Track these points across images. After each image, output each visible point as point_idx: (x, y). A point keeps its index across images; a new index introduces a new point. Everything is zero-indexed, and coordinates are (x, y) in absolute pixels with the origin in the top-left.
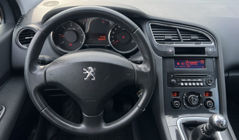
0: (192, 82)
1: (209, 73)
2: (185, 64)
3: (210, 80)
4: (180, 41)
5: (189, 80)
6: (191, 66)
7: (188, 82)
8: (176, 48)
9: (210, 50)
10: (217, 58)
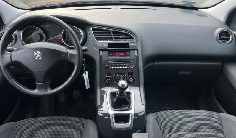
0: (119, 66)
1: (132, 60)
2: (116, 54)
3: (132, 65)
4: (113, 39)
5: (117, 65)
6: (120, 55)
7: (117, 66)
8: (109, 44)
9: (133, 45)
10: (137, 50)
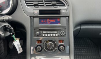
0: (50, 34)
1: (63, 27)
2: (47, 21)
3: (63, 32)
4: (44, 5)
5: (48, 32)
6: (51, 22)
7: (48, 34)
8: (40, 11)
9: (64, 11)
10: (68, 17)
